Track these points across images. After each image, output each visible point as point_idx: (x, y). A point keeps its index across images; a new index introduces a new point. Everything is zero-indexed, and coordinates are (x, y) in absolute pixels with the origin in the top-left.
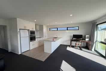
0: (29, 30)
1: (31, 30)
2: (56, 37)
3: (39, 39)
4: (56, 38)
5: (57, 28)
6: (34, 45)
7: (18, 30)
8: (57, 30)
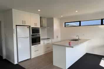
0: (30, 26)
1: (33, 26)
2: (77, 38)
3: (46, 42)
4: (76, 40)
5: (80, 22)
6: (38, 51)
7: (14, 27)
8: (80, 25)
